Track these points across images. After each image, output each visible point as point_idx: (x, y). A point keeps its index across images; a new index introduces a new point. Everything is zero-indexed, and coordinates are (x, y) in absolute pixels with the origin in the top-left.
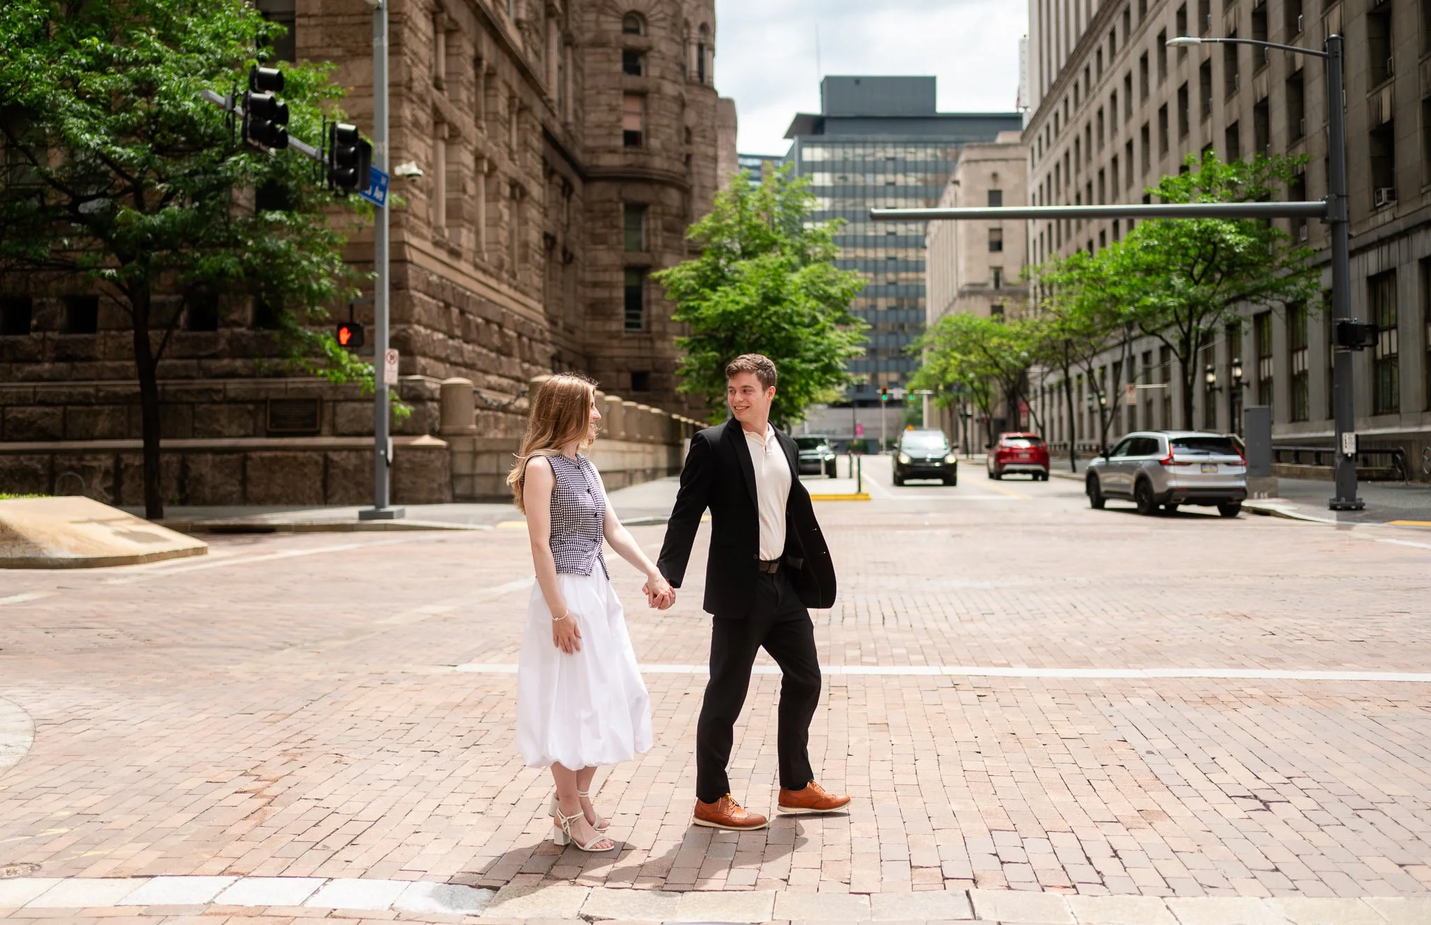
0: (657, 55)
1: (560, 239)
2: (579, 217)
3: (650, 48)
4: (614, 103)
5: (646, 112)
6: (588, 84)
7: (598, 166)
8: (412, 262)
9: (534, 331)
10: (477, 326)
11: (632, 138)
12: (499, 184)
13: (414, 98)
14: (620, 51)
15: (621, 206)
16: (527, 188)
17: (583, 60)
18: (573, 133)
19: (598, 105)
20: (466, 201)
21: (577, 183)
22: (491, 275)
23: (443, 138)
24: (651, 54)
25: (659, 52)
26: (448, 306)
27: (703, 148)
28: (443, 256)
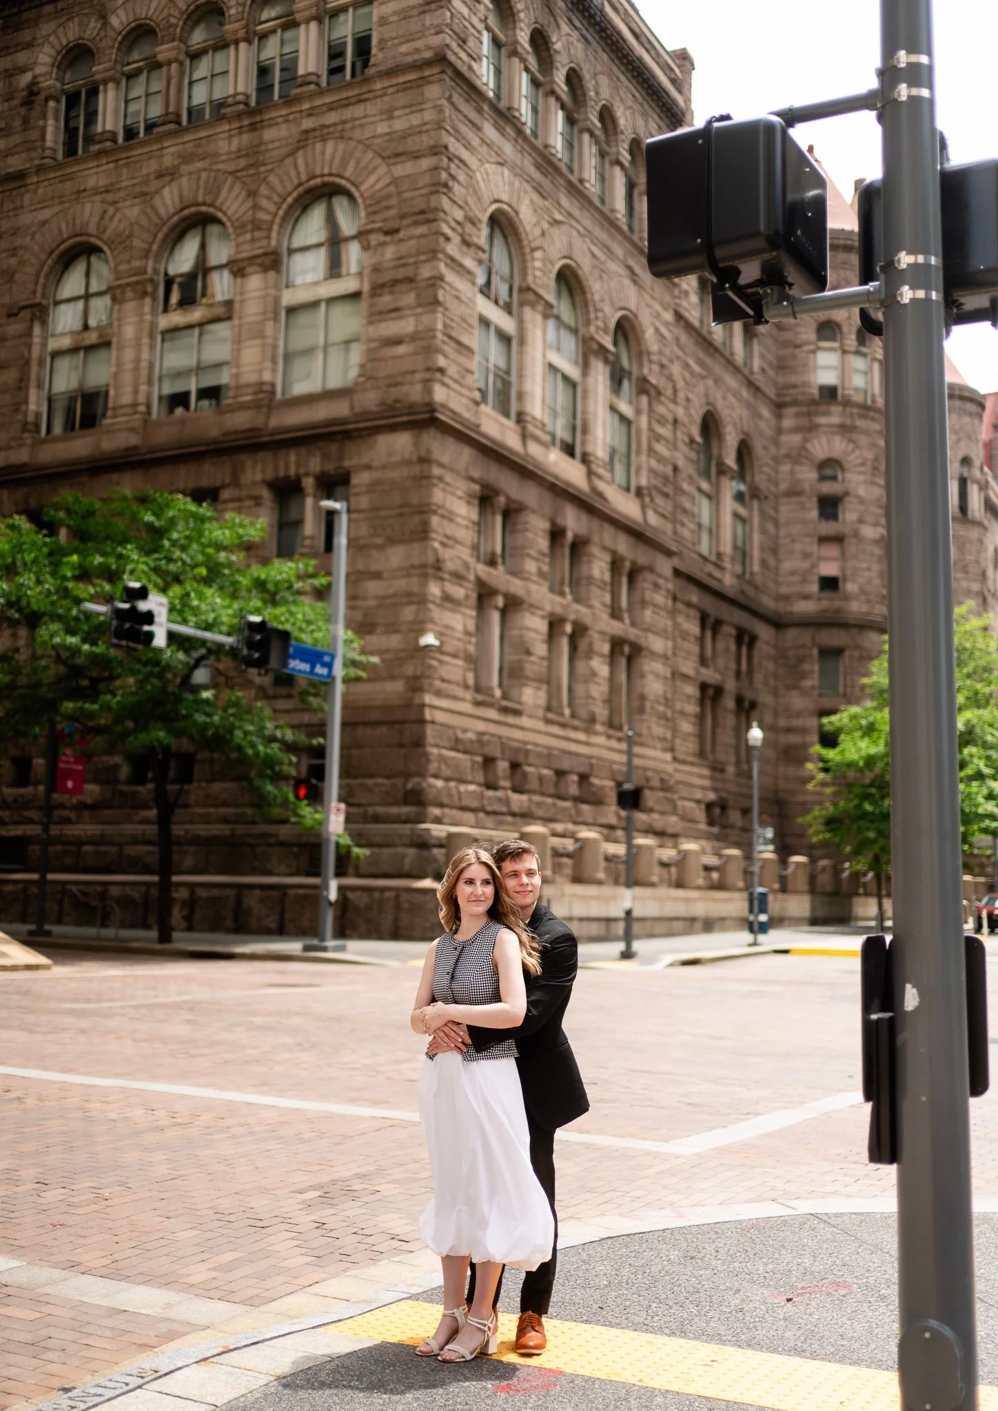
0: (854, 500)
1: (730, 686)
2: (770, 665)
3: (847, 494)
4: (809, 549)
5: (843, 557)
6: (782, 532)
7: (791, 613)
8: (433, 722)
9: (648, 780)
10: (541, 778)
11: (830, 584)
12: (591, 644)
13: (446, 576)
14: (815, 499)
15: (815, 652)
16: (642, 642)
17: (776, 510)
18: (759, 583)
19: (792, 552)
20: (533, 663)
21: (764, 632)
22: (576, 728)
23: (497, 608)
24: (847, 499)
25: (858, 496)
26: (489, 761)
27: (964, 584)
28: (492, 714)
